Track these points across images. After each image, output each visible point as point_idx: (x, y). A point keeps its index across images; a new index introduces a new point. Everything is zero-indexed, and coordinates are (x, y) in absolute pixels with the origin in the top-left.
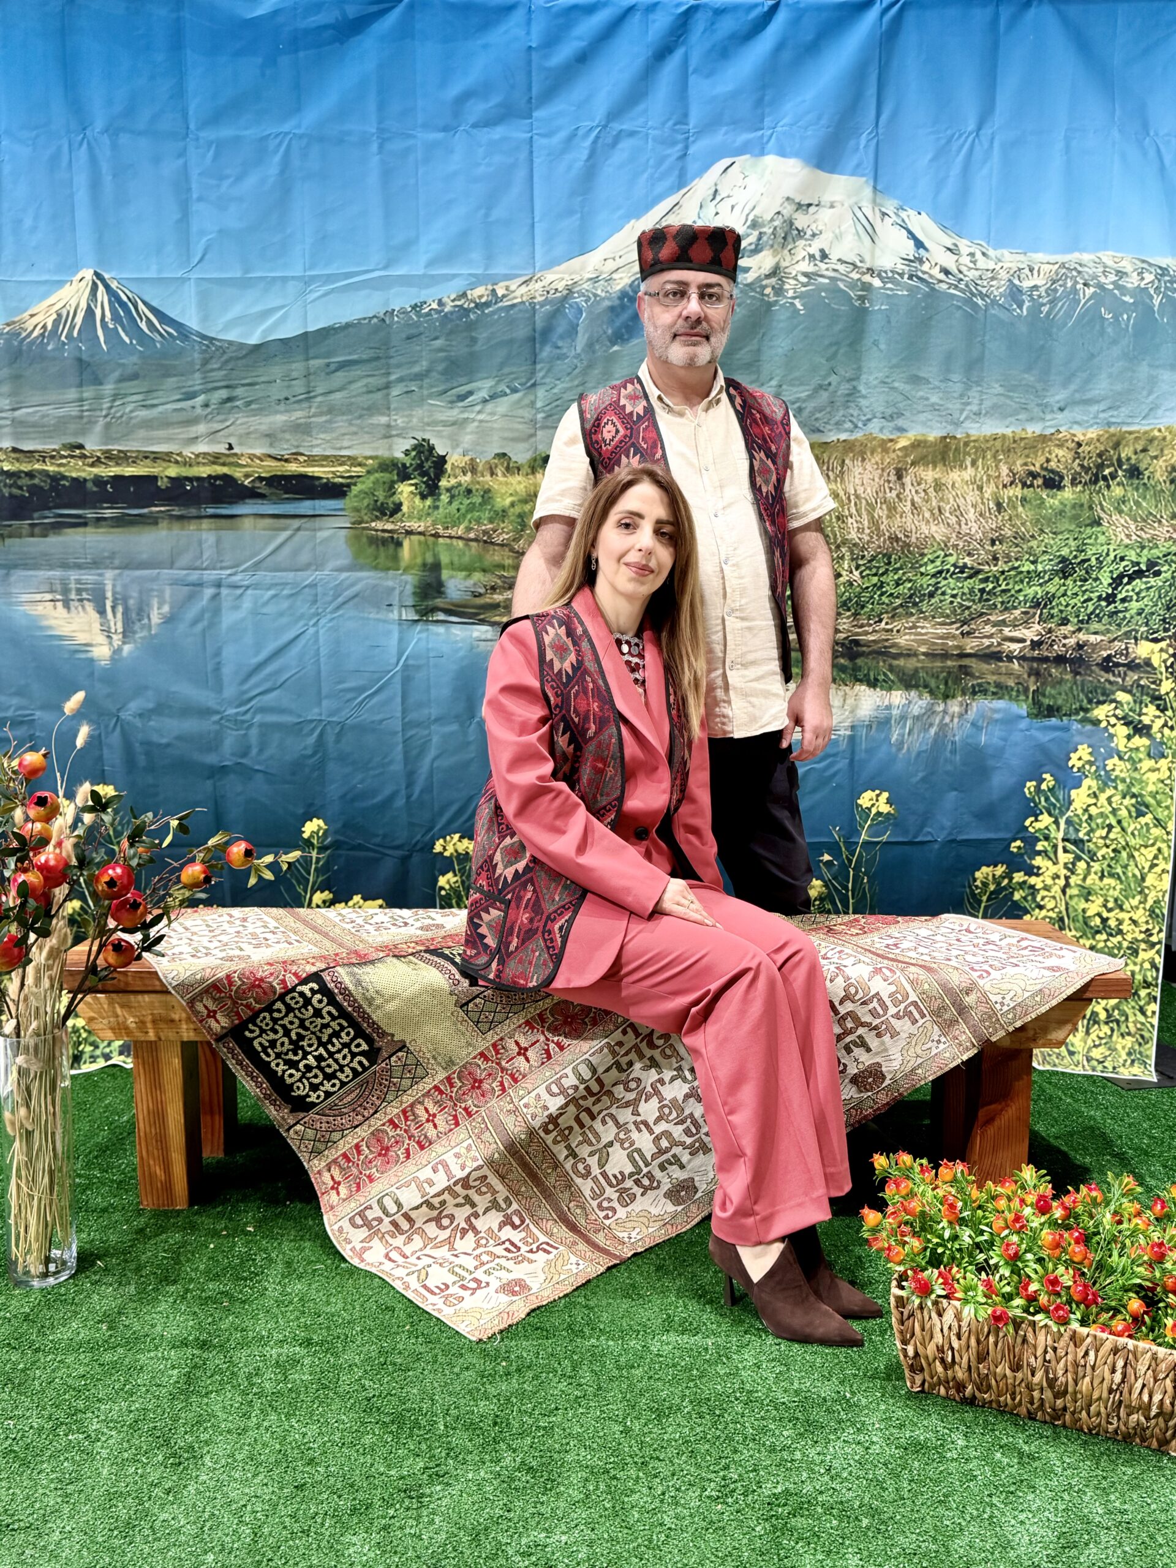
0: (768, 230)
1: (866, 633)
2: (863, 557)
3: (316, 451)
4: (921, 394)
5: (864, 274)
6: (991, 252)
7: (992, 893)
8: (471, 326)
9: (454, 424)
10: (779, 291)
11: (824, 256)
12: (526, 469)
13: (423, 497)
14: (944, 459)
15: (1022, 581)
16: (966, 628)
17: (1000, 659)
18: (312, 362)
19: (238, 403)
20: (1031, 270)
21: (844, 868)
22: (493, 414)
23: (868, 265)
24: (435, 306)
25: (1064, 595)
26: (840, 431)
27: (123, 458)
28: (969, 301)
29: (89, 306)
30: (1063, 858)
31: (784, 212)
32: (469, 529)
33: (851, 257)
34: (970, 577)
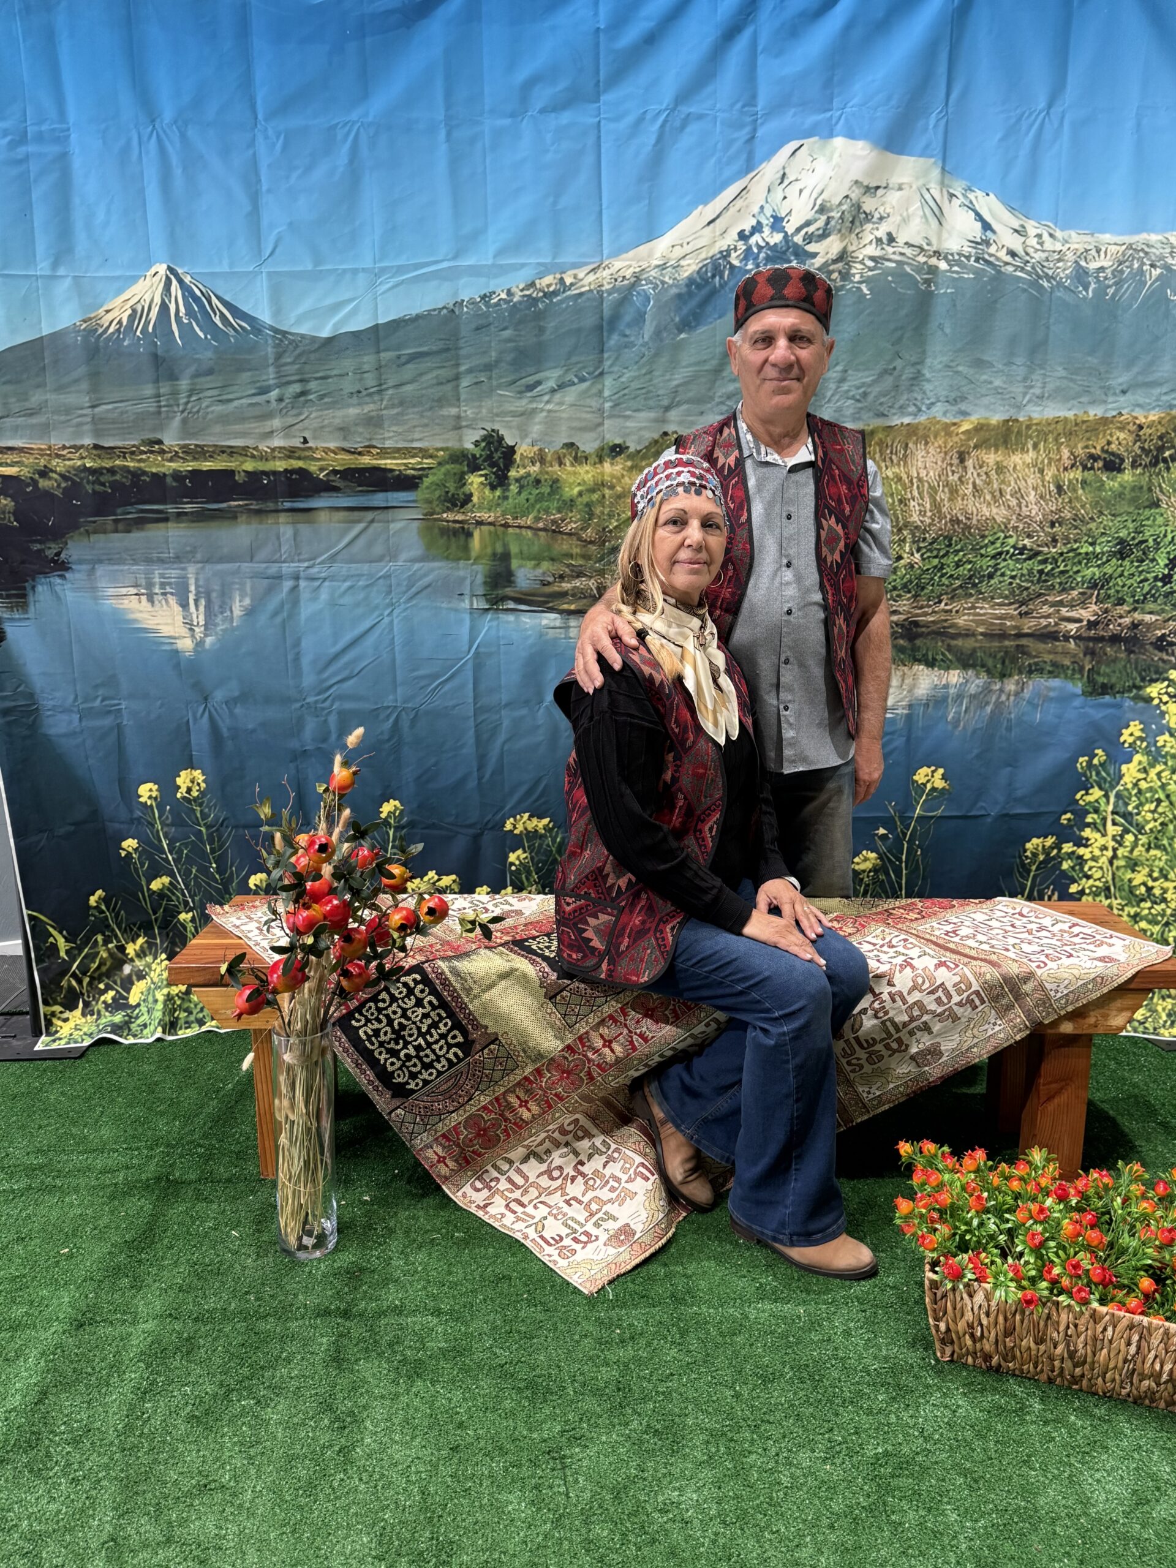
0: (836, 215)
1: (926, 614)
2: (924, 539)
3: (388, 444)
4: (984, 377)
5: (930, 257)
6: (1059, 234)
7: (1041, 863)
8: (540, 316)
9: (522, 414)
10: (845, 276)
11: (891, 239)
12: (594, 458)
13: (493, 488)
14: (1005, 442)
15: (1080, 563)
16: (1024, 609)
17: (1057, 639)
18: (382, 355)
19: (311, 397)
20: (1098, 251)
21: (899, 841)
22: (561, 403)
23: (935, 248)
24: (503, 296)
25: (1121, 575)
26: (903, 414)
27: (200, 452)
28: (1035, 284)
29: (163, 301)
30: (1112, 830)
31: (853, 196)
32: (538, 519)
33: (918, 240)
34: (1030, 558)
